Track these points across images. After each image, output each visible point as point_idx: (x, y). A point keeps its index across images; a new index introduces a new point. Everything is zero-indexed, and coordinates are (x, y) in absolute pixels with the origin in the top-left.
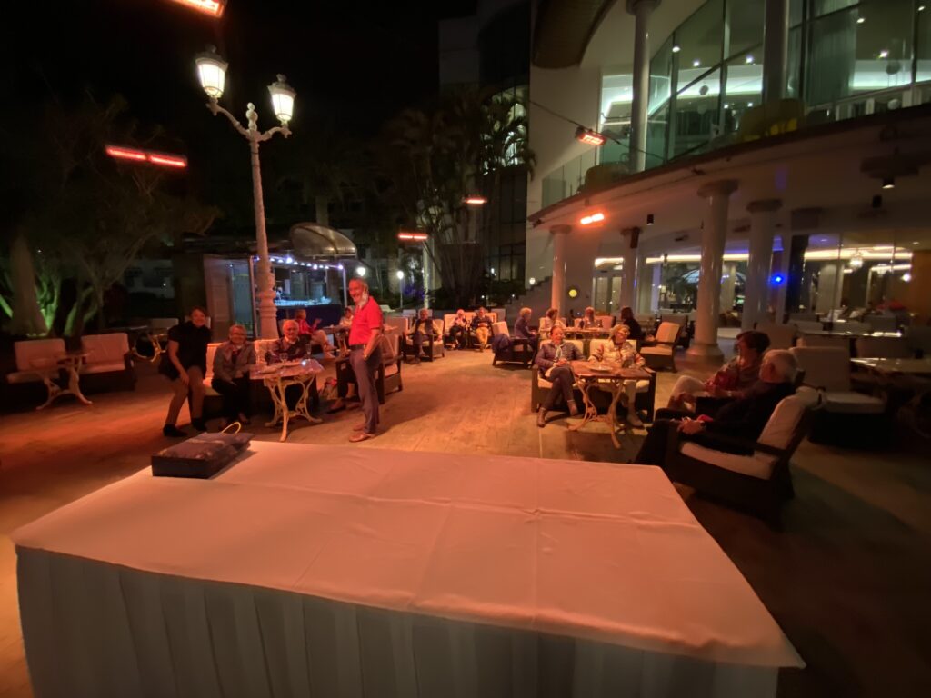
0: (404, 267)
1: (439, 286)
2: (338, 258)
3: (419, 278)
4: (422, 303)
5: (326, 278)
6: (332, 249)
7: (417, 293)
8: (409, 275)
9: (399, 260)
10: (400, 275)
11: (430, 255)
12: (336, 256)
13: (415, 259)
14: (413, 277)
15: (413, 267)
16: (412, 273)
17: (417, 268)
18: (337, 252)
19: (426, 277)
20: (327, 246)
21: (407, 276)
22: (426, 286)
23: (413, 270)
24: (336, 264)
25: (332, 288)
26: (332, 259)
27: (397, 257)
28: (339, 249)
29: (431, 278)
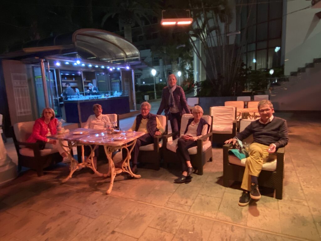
0: (182, 69)
1: (205, 78)
2: (127, 61)
3: (191, 75)
4: (193, 91)
5: (121, 77)
6: (122, 54)
7: (190, 86)
8: (185, 74)
9: (179, 65)
10: (179, 74)
11: (198, 56)
12: (125, 59)
13: (189, 63)
14: (187, 75)
15: (188, 68)
16: (187, 72)
17: (190, 69)
18: (127, 57)
19: (196, 73)
20: (120, 52)
21: (184, 74)
22: (196, 80)
23: (188, 71)
24: (125, 66)
25: (125, 84)
26: (123, 63)
27: (178, 63)
28: (128, 54)
29: (198, 74)
